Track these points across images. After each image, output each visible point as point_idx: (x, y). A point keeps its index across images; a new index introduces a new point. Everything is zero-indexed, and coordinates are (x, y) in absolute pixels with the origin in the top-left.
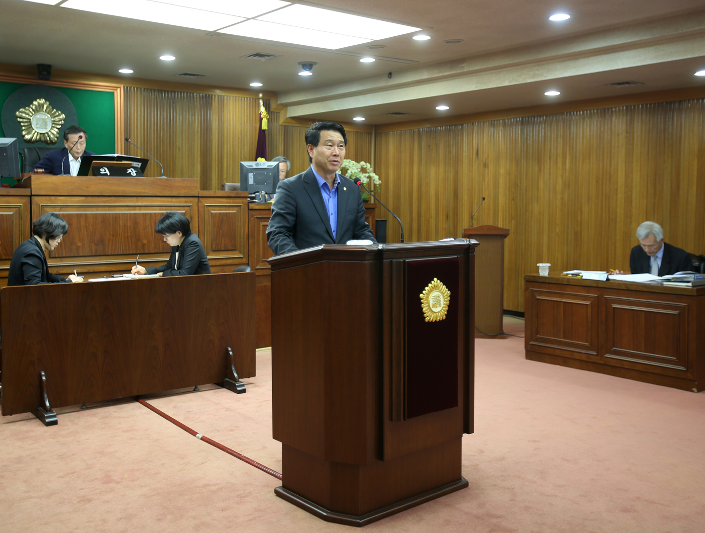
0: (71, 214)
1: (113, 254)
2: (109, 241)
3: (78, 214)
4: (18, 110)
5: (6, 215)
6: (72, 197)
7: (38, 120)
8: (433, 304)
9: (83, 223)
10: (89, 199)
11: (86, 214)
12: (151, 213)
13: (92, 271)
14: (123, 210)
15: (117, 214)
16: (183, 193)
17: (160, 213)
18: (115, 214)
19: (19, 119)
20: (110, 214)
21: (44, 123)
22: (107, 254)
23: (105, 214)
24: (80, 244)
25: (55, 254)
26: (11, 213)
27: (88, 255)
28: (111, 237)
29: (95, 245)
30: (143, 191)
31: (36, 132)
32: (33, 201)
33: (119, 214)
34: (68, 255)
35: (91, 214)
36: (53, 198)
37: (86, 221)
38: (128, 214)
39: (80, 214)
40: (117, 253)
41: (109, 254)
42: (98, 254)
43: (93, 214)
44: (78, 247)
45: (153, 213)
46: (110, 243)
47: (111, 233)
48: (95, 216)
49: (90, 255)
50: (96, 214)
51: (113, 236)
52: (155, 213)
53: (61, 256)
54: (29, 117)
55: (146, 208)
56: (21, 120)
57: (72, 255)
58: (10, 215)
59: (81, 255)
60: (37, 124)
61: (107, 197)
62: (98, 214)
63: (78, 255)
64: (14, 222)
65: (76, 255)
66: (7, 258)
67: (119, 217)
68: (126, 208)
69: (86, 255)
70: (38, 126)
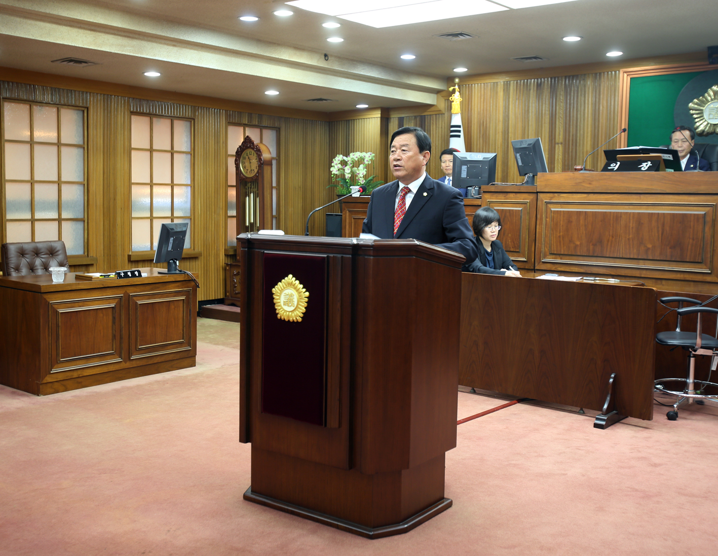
0: (571, 211)
1: (611, 256)
2: (608, 241)
3: (577, 212)
4: (691, 101)
5: (516, 210)
6: (574, 194)
7: (713, 109)
8: (284, 302)
9: (582, 222)
10: (591, 196)
11: (586, 212)
12: (658, 213)
13: (589, 272)
14: (626, 209)
15: (619, 212)
16: (703, 189)
17: (670, 214)
18: (617, 212)
19: (692, 112)
20: (611, 212)
22: (605, 255)
23: (606, 212)
24: (578, 243)
25: (554, 251)
26: (520, 209)
27: (585, 255)
28: (611, 238)
29: (593, 245)
30: (650, 187)
31: (708, 124)
32: (538, 198)
33: (621, 213)
34: (566, 253)
35: (590, 212)
36: (556, 195)
37: (585, 220)
38: (631, 213)
39: (580, 212)
41: (608, 256)
42: (596, 255)
43: (593, 212)
44: (576, 246)
45: (661, 213)
46: (609, 244)
47: (611, 233)
48: (595, 214)
49: (588, 255)
50: (596, 212)
51: (613, 237)
52: (664, 214)
53: (559, 253)
54: (702, 108)
55: (653, 207)
56: (694, 112)
57: (570, 253)
59: (579, 254)
60: (710, 114)
61: (609, 195)
62: (598, 212)
63: (575, 254)
64: (523, 217)
65: (573, 254)
66: (514, 251)
67: (621, 216)
68: (631, 207)
69: (583, 254)
70: (711, 117)
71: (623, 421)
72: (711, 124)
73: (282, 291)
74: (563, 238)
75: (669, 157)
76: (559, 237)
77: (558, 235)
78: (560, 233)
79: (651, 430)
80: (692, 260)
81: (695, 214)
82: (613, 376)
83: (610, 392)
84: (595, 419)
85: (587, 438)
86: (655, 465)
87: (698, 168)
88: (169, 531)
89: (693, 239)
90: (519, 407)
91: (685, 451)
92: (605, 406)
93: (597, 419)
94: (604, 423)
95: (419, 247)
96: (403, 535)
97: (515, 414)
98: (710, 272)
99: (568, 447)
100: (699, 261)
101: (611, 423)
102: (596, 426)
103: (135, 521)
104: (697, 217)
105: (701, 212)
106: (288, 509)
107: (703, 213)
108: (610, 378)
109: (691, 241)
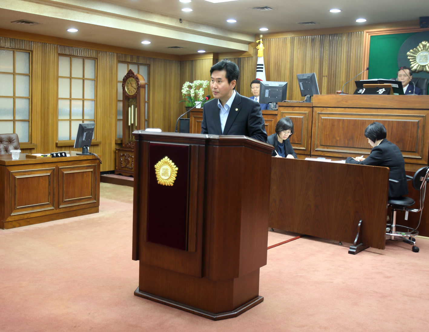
0: (334, 119)
1: (359, 147)
2: (357, 138)
3: (338, 119)
4: (409, 51)
5: (299, 118)
6: (336, 108)
7: (422, 56)
8: (162, 174)
9: (341, 125)
10: (347, 109)
11: (343, 120)
12: (389, 121)
14: (369, 118)
15: (364, 120)
16: (417, 106)
17: (396, 121)
19: (409, 58)
20: (359, 120)
21: (425, 58)
22: (355, 147)
23: (356, 120)
24: (338, 139)
25: (323, 143)
26: (302, 117)
27: (343, 146)
28: (359, 136)
29: (347, 140)
30: (384, 105)
31: (419, 65)
32: (314, 110)
33: (366, 120)
34: (330, 145)
35: (346, 119)
36: (325, 108)
37: (343, 124)
38: (371, 120)
39: (340, 119)
40: (362, 147)
41: (357, 147)
42: (349, 146)
43: (348, 119)
44: (337, 140)
46: (358, 139)
47: (359, 133)
48: (349, 121)
49: (344, 146)
50: (350, 120)
52: (392, 121)
53: (326, 145)
54: (415, 55)
55: (386, 117)
56: (410, 58)
57: (333, 145)
58: (301, 118)
59: (339, 145)
60: (420, 59)
61: (359, 109)
62: (351, 120)
63: (336, 146)
64: (303, 122)
65: (335, 145)
66: (298, 143)
67: (365, 123)
68: (372, 117)
69: (342, 146)
70: (421, 61)
71: (366, 250)
72: (421, 66)
73: (161, 166)
74: (329, 136)
75: (396, 86)
76: (327, 135)
77: (326, 133)
78: (327, 132)
79: (384, 256)
80: (410, 150)
81: (412, 122)
82: (360, 222)
83: (359, 232)
84: (349, 248)
85: (345, 260)
86: (388, 277)
87: (414, 93)
88: (89, 314)
89: (411, 137)
90: (301, 241)
91: (406, 269)
92: (356, 241)
93: (351, 248)
94: (355, 251)
95: (247, 140)
96: (234, 319)
97: (299, 245)
98: (421, 158)
99: (333, 266)
100: (414, 151)
101: (359, 251)
102: (350, 252)
103: (68, 307)
104: (413, 123)
105: (416, 120)
106: (162, 302)
107: (417, 121)
108: (359, 223)
109: (409, 138)
